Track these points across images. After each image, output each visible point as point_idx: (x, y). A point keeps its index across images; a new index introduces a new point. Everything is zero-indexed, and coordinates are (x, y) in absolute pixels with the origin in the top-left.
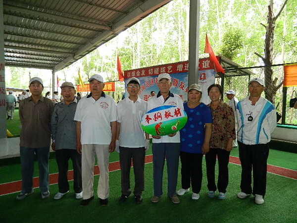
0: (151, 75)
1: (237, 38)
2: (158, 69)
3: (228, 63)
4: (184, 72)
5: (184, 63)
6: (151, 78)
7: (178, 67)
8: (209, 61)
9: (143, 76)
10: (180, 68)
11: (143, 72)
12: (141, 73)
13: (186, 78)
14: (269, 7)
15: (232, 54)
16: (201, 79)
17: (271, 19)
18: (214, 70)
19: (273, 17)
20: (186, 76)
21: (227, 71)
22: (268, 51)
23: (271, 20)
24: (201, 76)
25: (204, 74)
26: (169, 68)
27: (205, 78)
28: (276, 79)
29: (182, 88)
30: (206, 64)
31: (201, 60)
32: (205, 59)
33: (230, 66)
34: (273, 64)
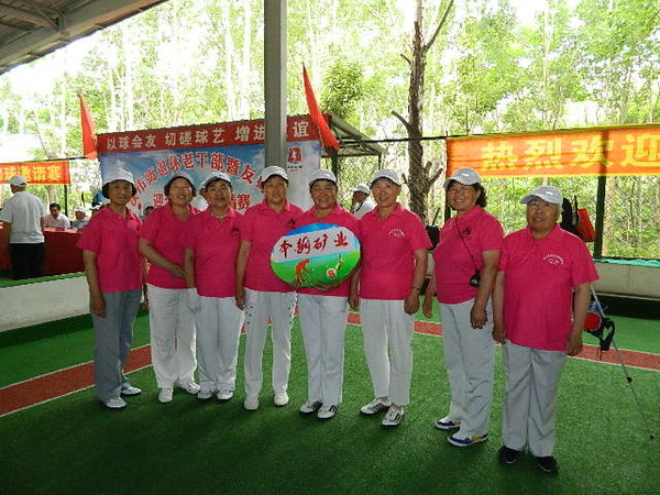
0: (171, 147)
1: (353, 77)
2: (188, 134)
3: (343, 130)
4: (253, 143)
5: (252, 124)
6: (171, 155)
7: (237, 132)
8: (307, 123)
9: (152, 148)
10: (243, 134)
11: (151, 139)
12: (145, 141)
13: (257, 157)
14: (416, 24)
15: (345, 111)
16: (291, 160)
17: (419, 48)
18: (317, 142)
19: (422, 45)
20: (258, 153)
21: (342, 145)
22: (415, 110)
23: (420, 50)
24: (291, 154)
25: (297, 150)
26: (218, 132)
27: (299, 159)
28: (430, 164)
29: (248, 178)
30: (301, 129)
31: (290, 120)
32: (299, 118)
33: (345, 135)
34: (424, 136)
